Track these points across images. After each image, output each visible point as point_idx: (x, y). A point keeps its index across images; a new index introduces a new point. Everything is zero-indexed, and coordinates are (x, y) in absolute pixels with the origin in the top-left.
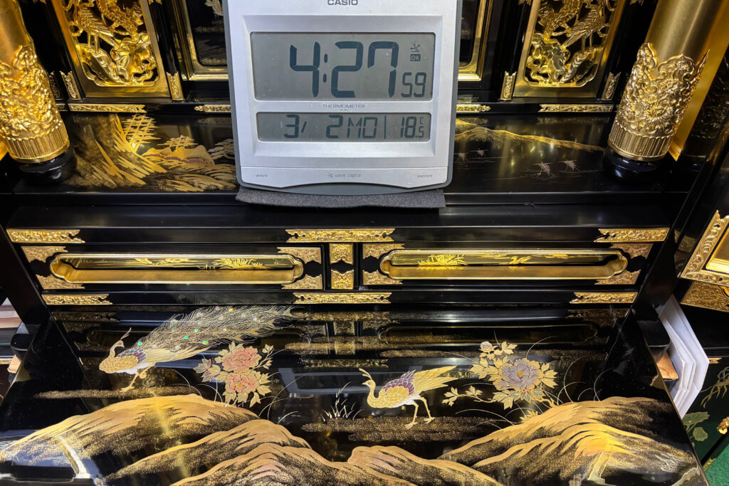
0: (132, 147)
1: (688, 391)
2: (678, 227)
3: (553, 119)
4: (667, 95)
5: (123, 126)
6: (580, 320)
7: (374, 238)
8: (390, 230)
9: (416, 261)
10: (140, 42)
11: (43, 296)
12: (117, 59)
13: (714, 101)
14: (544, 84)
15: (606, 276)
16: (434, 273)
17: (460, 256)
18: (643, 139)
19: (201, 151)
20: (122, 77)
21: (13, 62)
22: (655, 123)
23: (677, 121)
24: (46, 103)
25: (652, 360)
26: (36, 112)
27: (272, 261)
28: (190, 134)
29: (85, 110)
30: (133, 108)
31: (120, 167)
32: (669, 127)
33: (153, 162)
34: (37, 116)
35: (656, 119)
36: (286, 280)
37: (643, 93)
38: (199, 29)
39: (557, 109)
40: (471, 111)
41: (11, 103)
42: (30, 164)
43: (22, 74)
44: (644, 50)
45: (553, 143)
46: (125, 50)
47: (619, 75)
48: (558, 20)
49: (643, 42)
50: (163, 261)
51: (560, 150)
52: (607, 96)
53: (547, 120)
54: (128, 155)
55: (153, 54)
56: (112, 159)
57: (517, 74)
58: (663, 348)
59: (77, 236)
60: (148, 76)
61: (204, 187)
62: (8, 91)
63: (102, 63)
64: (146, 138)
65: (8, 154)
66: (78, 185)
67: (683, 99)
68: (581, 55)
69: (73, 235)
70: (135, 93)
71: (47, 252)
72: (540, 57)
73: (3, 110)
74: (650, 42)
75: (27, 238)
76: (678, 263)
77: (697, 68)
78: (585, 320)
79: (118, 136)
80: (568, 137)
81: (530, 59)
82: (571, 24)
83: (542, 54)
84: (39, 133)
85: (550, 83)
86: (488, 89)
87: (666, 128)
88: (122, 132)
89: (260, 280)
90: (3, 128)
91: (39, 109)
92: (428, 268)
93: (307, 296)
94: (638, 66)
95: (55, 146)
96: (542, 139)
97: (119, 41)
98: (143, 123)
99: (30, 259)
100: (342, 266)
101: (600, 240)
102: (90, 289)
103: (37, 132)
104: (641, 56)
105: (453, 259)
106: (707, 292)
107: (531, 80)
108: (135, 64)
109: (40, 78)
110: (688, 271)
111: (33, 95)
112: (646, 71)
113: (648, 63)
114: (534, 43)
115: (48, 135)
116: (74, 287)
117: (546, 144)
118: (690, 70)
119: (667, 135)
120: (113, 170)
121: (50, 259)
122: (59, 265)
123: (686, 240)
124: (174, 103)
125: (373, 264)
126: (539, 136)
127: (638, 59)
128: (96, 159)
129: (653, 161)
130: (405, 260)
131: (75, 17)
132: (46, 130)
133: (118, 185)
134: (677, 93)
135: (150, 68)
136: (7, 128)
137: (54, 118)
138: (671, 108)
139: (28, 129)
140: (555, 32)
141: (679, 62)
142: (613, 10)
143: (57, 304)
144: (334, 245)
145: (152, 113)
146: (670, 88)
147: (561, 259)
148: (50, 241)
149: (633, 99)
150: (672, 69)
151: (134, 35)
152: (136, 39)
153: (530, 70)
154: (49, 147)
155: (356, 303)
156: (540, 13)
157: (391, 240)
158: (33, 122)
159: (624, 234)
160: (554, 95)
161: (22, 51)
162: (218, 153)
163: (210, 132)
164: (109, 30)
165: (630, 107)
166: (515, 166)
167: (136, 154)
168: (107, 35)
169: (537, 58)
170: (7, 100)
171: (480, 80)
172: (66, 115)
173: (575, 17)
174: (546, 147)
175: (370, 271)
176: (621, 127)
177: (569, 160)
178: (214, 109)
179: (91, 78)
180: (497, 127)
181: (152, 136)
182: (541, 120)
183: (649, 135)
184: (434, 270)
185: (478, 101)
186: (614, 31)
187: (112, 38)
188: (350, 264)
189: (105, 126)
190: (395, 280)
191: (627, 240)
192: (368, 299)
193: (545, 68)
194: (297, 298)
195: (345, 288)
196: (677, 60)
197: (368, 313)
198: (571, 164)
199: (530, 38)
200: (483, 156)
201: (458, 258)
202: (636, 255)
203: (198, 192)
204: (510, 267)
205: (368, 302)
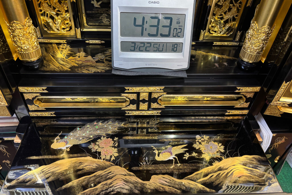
0: (63, 56)
1: (266, 145)
3: (218, 47)
4: (261, 40)
5: (58, 48)
7: (156, 90)
8: (163, 87)
9: (170, 99)
10: (66, 16)
11: (29, 113)
12: (56, 23)
13: (277, 42)
14: (215, 34)
15: (238, 104)
16: (176, 104)
17: (186, 97)
18: (252, 55)
19: (89, 58)
20: (58, 29)
21: (24, 24)
22: (257, 50)
23: (264, 49)
24: (35, 39)
25: (254, 133)
26: (31, 43)
27: (117, 99)
28: (83, 51)
29: (43, 42)
30: (61, 41)
31: (59, 63)
32: (261, 51)
33: (72, 61)
34: (32, 44)
35: (257, 48)
36: (124, 106)
37: (253, 39)
38: (88, 12)
39: (219, 44)
41: (23, 39)
42: (27, 62)
43: (27, 28)
44: (253, 24)
45: (217, 56)
46: (60, 19)
47: (241, 32)
48: (221, 12)
50: (76, 99)
52: (237, 39)
53: (216, 48)
54: (62, 59)
55: (70, 21)
56: (56, 61)
57: (205, 31)
58: (258, 130)
59: (46, 90)
60: (68, 29)
61: (93, 71)
62: (22, 34)
63: (50, 24)
64: (68, 53)
65: (18, 58)
66: (45, 70)
67: (266, 41)
68: (228, 24)
69: (44, 89)
70: (62, 35)
71: (33, 96)
73: (19, 41)
74: (255, 21)
75: (26, 90)
77: (271, 31)
79: (57, 52)
80: (222, 54)
81: (210, 26)
82: (225, 13)
85: (217, 34)
86: (194, 36)
87: (260, 51)
88: (58, 50)
89: (113, 106)
90: (18, 48)
91: (33, 41)
92: (174, 102)
93: (130, 112)
94: (251, 29)
95: (37, 56)
96: (213, 54)
98: (66, 47)
99: (26, 98)
100: (144, 101)
101: (237, 91)
102: (48, 110)
103: (31, 50)
104: (252, 26)
105: (183, 98)
106: (273, 110)
107: (210, 33)
108: (64, 24)
109: (33, 30)
111: (31, 36)
112: (254, 31)
113: (255, 28)
114: (212, 20)
115: (35, 51)
116: (42, 109)
118: (269, 31)
119: (259, 54)
120: (57, 65)
121: (34, 99)
122: (36, 101)
124: (78, 39)
125: (155, 100)
126: (212, 53)
128: (50, 61)
130: (166, 99)
131: (41, 6)
132: (35, 49)
133: (60, 70)
134: (265, 39)
135: (69, 26)
136: (20, 48)
137: (37, 45)
138: (262, 44)
139: (28, 48)
142: (240, 8)
143: (34, 116)
144: (142, 93)
145: (69, 43)
146: (262, 37)
147: (221, 98)
148: (35, 92)
149: (249, 41)
150: (263, 30)
151: (64, 13)
152: (64, 15)
153: (210, 29)
154: (35, 56)
155: (148, 115)
156: (214, 9)
157: (162, 91)
158: (30, 46)
159: (245, 89)
160: (219, 39)
161: (28, 19)
162: (96, 59)
164: (54, 11)
165: (247, 44)
166: (203, 65)
167: (64, 58)
168: (53, 13)
169: (213, 25)
170: (21, 38)
173: (227, 11)
174: (215, 57)
175: (154, 103)
176: (244, 51)
177: (224, 62)
178: (93, 42)
179: (46, 29)
180: (198, 50)
181: (70, 52)
182: (213, 48)
183: (254, 54)
184: (176, 103)
186: (240, 16)
187: (55, 14)
188: (147, 100)
189: (51, 48)
190: (163, 106)
191: (246, 91)
192: (153, 113)
193: (215, 29)
194: (127, 113)
195: (144, 109)
196: (265, 28)
197: (152, 118)
198: (226, 64)
199: (210, 18)
200: (194, 61)
201: (185, 98)
202: (249, 97)
203: (91, 73)
204: (204, 101)
205: (152, 115)
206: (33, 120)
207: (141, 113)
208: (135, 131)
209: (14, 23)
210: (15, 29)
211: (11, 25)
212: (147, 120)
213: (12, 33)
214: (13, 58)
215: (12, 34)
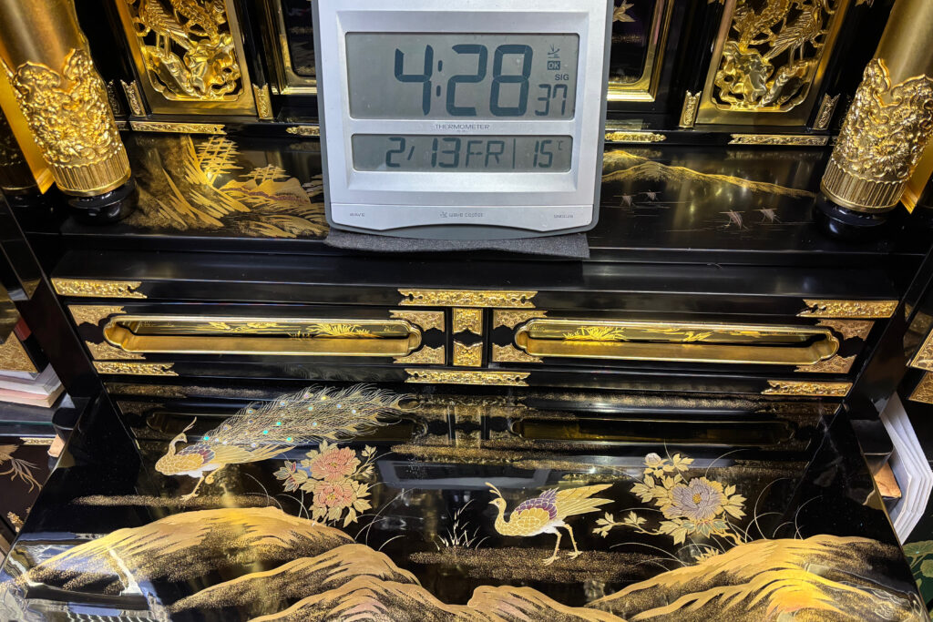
0: (207, 177)
1: (913, 513)
2: (911, 300)
3: (748, 153)
4: (901, 127)
5: (197, 151)
6: (773, 416)
7: (510, 302)
8: (531, 294)
9: (561, 333)
10: (221, 45)
11: (94, 363)
12: (192, 66)
14: (738, 107)
15: (808, 361)
16: (585, 349)
17: (619, 329)
18: (868, 184)
19: (293, 185)
20: (197, 89)
21: (62, 70)
22: (885, 164)
23: (914, 162)
24: (103, 122)
25: (868, 470)
26: (90, 133)
27: (381, 327)
28: (280, 163)
29: (150, 130)
30: (209, 128)
31: (192, 203)
32: (903, 169)
33: (234, 197)
34: (92, 138)
35: (885, 158)
36: (401, 352)
37: (870, 124)
38: (295, 30)
39: (753, 140)
40: (640, 141)
41: (60, 121)
42: (81, 198)
43: (74, 85)
44: (873, 67)
45: (746, 185)
46: (202, 55)
47: (837, 97)
48: (759, 24)
49: (871, 58)
50: (244, 326)
51: (755, 194)
52: (821, 124)
53: (739, 155)
54: (202, 188)
55: (236, 60)
56: (183, 193)
57: (701, 95)
58: (883, 456)
59: (137, 290)
60: (230, 89)
61: (296, 232)
62: (55, 105)
63: (173, 70)
64: (224, 167)
65: (54, 184)
66: (141, 225)
67: (922, 133)
68: (788, 69)
69: (132, 288)
70: (216, 109)
71: (100, 313)
72: (733, 72)
73: (50, 129)
74: (880, 57)
75: (76, 290)
76: (907, 349)
78: (778, 416)
79: (191, 163)
81: (720, 75)
82: (776, 29)
83: (736, 68)
84: (94, 159)
85: (745, 106)
86: (664, 113)
87: (898, 171)
88: (196, 159)
89: (366, 351)
90: (49, 152)
91: (95, 129)
92: (576, 343)
93: (423, 373)
94: (864, 88)
95: (113, 176)
96: (731, 179)
97: (194, 43)
98: (221, 148)
99: (78, 322)
100: (468, 338)
101: (805, 314)
102: (151, 358)
104: (868, 76)
105: (609, 333)
107: (720, 102)
108: (214, 73)
109: (96, 90)
110: (921, 358)
111: (87, 112)
112: (874, 96)
113: (878, 85)
114: (725, 53)
115: (105, 162)
116: (133, 357)
117: (738, 186)
119: (900, 179)
120: (184, 207)
121: (104, 322)
122: (115, 329)
123: (920, 318)
124: (262, 123)
125: (506, 336)
126: (728, 174)
127: (865, 79)
128: (164, 193)
129: (880, 213)
130: (547, 331)
131: (141, 12)
132: (103, 155)
133: (189, 226)
134: (915, 125)
135: (232, 79)
136: (54, 152)
137: (113, 141)
138: (907, 144)
139: (80, 153)
140: (754, 39)
141: (920, 85)
142: (832, 12)
143: (110, 373)
144: (459, 310)
145: (233, 134)
146: (907, 118)
147: (750, 337)
148: (104, 296)
149: (857, 131)
150: (910, 94)
151: (214, 35)
152: (216, 41)
153: (720, 89)
154: (105, 177)
155: (484, 384)
156: (735, 14)
157: (531, 306)
158: (86, 145)
159: (838, 307)
160: (751, 122)
161: (74, 56)
162: (315, 189)
163: (305, 161)
164: (182, 29)
165: (851, 142)
167: (212, 186)
168: (180, 35)
169: (730, 73)
170: (55, 117)
171: (653, 100)
172: (127, 136)
173: (780, 23)
174: (736, 190)
175: (502, 345)
176: (839, 167)
177: (767, 208)
178: (311, 132)
179: (159, 89)
180: (674, 161)
181: (233, 164)
182: (731, 154)
183: (877, 179)
184: (585, 346)
185: (650, 128)
186: (833, 40)
187: (186, 39)
188: (477, 335)
189: (175, 150)
190: (534, 357)
191: (841, 315)
192: (499, 380)
193: (740, 87)
194: (410, 376)
195: (471, 364)
196: (917, 82)
197: (499, 397)
198: (769, 213)
199: (722, 47)
200: (655, 200)
201: (617, 332)
202: (851, 336)
203: (289, 238)
204: (684, 345)
205: (500, 384)
206: (106, 387)
207: (458, 377)
208: (444, 434)
209: (28, 67)
210: (34, 90)
211: (20, 74)
212: (482, 402)
213: (24, 103)
214: (36, 183)
215: (25, 106)
